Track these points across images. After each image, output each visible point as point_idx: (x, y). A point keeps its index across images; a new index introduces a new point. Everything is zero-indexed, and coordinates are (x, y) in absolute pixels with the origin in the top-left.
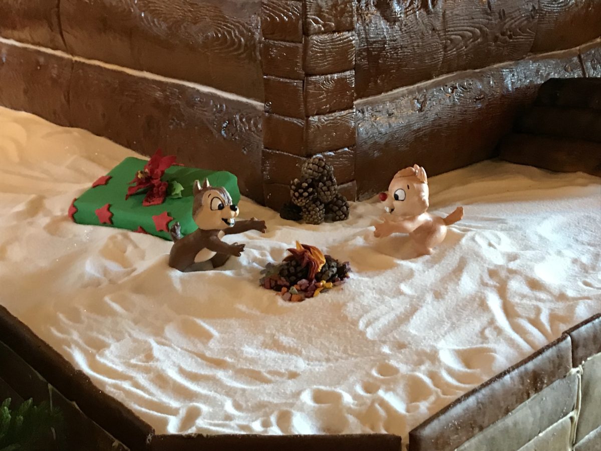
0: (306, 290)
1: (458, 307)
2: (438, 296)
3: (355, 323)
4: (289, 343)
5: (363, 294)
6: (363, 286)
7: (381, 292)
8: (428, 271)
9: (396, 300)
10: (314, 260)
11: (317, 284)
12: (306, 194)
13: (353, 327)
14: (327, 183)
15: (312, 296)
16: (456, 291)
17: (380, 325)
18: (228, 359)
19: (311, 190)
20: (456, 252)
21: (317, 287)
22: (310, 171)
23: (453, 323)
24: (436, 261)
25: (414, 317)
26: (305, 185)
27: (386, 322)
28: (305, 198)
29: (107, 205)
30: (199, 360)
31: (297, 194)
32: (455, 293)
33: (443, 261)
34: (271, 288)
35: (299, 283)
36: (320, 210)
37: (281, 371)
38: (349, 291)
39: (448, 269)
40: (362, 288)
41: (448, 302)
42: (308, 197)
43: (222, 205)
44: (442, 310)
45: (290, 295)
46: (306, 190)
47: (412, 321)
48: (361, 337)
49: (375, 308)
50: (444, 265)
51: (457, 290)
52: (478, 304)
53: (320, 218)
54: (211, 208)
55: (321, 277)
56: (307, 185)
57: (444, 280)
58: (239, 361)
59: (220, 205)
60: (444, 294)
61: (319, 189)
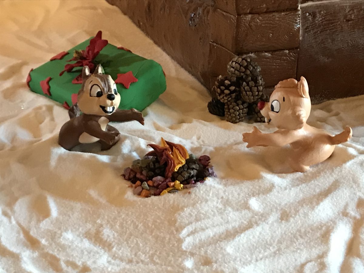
0: (157, 187)
1: (298, 233)
2: (285, 216)
3: (179, 230)
4: (108, 236)
5: (207, 201)
6: (213, 194)
7: (227, 203)
8: (290, 189)
9: (237, 213)
10: (171, 159)
11: (169, 183)
12: (227, 92)
13: (175, 232)
14: (250, 83)
15: (159, 194)
16: (306, 215)
17: (203, 237)
18: (43, 242)
19: (233, 88)
20: (333, 174)
21: (168, 186)
22: (232, 69)
23: (279, 250)
24: (306, 180)
25: (242, 235)
26: (227, 82)
27: (211, 235)
28: (226, 95)
29: (47, 79)
30: (22, 236)
31: (219, 90)
32: (305, 217)
33: (313, 182)
34: (129, 179)
35: (154, 179)
36: (240, 109)
37: (77, 263)
38: (196, 195)
39: (315, 191)
40: (211, 195)
41: (290, 225)
42: (229, 94)
43: (100, 93)
44: (279, 232)
45: (142, 189)
46: (227, 88)
47: (237, 239)
48: (176, 245)
49: (209, 218)
50: (312, 186)
51: (308, 215)
52: (320, 234)
53: (238, 117)
54: (90, 94)
55: (177, 177)
56: (229, 83)
57: (302, 202)
58: (51, 245)
59: (98, 92)
60: (291, 216)
61: (242, 88)
